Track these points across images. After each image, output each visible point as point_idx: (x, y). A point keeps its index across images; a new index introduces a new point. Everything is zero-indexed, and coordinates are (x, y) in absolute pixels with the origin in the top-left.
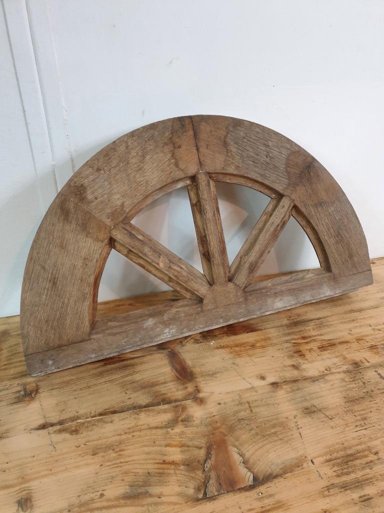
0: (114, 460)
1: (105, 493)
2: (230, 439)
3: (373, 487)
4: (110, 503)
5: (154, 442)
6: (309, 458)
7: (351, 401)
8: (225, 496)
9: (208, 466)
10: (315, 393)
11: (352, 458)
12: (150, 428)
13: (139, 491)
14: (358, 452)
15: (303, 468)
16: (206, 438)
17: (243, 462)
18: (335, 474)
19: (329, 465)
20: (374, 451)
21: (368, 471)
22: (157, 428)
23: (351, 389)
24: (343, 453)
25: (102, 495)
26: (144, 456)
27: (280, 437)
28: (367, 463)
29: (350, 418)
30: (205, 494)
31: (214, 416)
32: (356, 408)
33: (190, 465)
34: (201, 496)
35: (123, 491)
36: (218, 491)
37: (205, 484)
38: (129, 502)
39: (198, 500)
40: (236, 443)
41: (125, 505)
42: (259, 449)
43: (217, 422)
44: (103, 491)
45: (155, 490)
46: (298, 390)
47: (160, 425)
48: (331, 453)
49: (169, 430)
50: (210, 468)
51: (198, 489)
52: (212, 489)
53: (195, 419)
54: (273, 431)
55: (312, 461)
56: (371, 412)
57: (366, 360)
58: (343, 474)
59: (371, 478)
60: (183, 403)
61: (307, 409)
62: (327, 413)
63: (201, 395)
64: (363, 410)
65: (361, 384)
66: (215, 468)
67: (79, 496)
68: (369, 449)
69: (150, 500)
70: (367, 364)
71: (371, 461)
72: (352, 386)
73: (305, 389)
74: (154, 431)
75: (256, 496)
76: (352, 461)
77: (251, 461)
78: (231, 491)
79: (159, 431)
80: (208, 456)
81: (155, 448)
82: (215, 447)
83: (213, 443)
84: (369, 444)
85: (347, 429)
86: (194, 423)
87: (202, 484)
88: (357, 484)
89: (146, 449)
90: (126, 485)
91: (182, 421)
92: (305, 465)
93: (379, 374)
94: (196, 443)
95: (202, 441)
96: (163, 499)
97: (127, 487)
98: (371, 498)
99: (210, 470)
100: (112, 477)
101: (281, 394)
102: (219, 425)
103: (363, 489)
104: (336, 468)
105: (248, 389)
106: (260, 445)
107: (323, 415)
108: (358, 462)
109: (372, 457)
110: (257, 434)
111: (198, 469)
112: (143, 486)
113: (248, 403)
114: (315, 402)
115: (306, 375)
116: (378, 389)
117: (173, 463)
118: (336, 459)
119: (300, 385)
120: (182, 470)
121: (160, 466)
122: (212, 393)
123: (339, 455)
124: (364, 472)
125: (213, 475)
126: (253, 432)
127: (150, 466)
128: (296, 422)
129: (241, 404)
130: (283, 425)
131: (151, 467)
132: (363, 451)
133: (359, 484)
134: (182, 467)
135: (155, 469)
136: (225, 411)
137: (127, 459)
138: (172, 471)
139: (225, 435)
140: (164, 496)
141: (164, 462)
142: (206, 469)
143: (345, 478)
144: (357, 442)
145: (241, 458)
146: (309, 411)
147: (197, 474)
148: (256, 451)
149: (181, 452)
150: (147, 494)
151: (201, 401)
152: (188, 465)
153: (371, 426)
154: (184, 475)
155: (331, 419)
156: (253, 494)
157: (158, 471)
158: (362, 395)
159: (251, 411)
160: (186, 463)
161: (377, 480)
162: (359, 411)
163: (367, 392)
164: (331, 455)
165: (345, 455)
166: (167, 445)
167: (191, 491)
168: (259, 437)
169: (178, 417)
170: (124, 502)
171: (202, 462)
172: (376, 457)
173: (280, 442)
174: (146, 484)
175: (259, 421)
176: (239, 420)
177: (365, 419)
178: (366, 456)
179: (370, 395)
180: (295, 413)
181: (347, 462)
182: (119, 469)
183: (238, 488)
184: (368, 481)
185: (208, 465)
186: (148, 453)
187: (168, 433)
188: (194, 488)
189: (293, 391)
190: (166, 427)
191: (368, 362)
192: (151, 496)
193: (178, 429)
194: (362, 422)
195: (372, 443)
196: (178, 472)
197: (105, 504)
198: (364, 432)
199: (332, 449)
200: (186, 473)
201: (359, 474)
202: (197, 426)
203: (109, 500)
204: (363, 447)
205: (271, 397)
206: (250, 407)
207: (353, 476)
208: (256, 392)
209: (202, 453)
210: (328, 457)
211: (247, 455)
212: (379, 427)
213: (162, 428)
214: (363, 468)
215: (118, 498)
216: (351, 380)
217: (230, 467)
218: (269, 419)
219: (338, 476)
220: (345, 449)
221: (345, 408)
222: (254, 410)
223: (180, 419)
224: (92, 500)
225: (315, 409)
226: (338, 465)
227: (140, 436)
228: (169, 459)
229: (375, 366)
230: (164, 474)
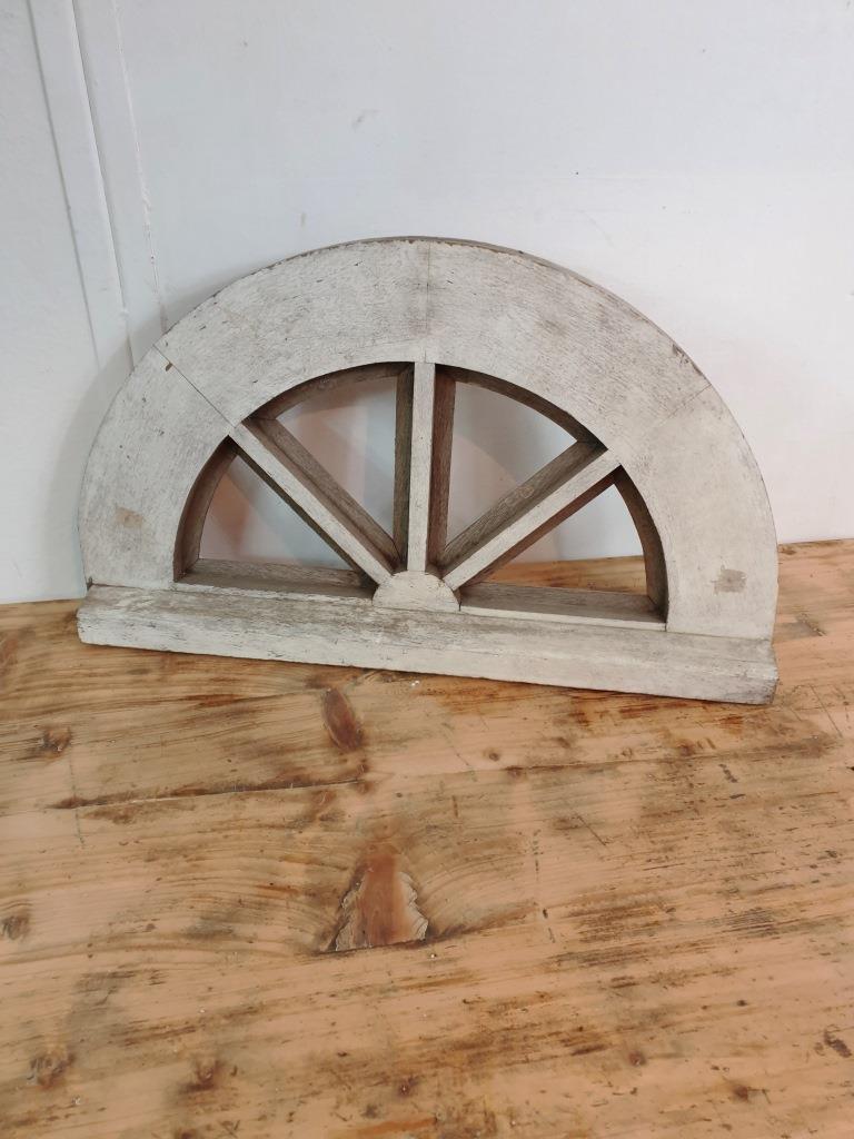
0: (183, 873)
1: (156, 923)
2: (402, 859)
3: (643, 966)
4: (162, 941)
5: (262, 851)
6: (541, 906)
7: (654, 814)
8: (369, 953)
9: (350, 902)
10: (588, 794)
11: (620, 914)
12: (260, 826)
13: (218, 927)
14: (638, 904)
15: (523, 923)
16: (359, 852)
17: (416, 901)
18: (582, 937)
19: (574, 922)
20: (669, 905)
21: (644, 938)
22: (272, 826)
23: (661, 794)
24: (607, 903)
25: (151, 927)
26: (237, 872)
27: (497, 865)
28: (648, 925)
29: (642, 845)
30: (333, 944)
31: (383, 816)
32: (660, 828)
33: (316, 895)
34: (324, 947)
35: (188, 925)
36: (357, 943)
37: (337, 930)
38: (195, 943)
39: (317, 953)
40: (412, 868)
41: (188, 947)
42: (451, 881)
43: (386, 827)
44: (155, 920)
45: (245, 929)
46: (555, 784)
47: (281, 822)
48: (585, 901)
49: (293, 832)
50: (353, 903)
51: (323, 937)
52: (348, 938)
53: (346, 817)
54: (487, 852)
55: (544, 912)
56: (686, 838)
57: (709, 742)
58: (595, 938)
59: (645, 951)
60: (332, 787)
61: (563, 821)
62: (600, 833)
63: (369, 777)
64: (673, 834)
65: (685, 786)
66: (362, 905)
67: (110, 924)
68: (660, 903)
69: (233, 944)
70: (709, 751)
71: (656, 923)
72: (664, 788)
73: (571, 786)
74: (265, 832)
75: (424, 957)
76: (620, 918)
77: (432, 900)
78: (381, 946)
79: (276, 833)
80: (354, 883)
81: (263, 861)
82: (370, 869)
83: (369, 863)
84: (662, 894)
85: (630, 863)
86: (344, 825)
87: (331, 929)
88: (616, 958)
89: (245, 861)
90: (194, 916)
91: (322, 819)
92: (529, 917)
93: (726, 772)
94: (337, 859)
95: (350, 857)
96: (257, 945)
97: (197, 920)
98: (634, 984)
99: (350, 909)
100: (175, 901)
101: (522, 788)
102: (387, 832)
103: (625, 968)
104: (585, 928)
105: (460, 774)
106: (455, 874)
107: (590, 835)
108: (630, 921)
109: (660, 916)
110: (455, 856)
111: (330, 904)
112: (225, 921)
113: (454, 798)
114: (583, 811)
115: (582, 759)
116: (716, 799)
117: (287, 889)
118: (590, 912)
119: (563, 776)
120: (301, 902)
121: (262, 891)
122: (391, 775)
123: (598, 907)
124: (636, 939)
125: (355, 915)
126: (450, 851)
127: (245, 890)
128: (536, 843)
129: (439, 799)
130: (510, 846)
131: (247, 891)
132: (648, 903)
133: (620, 958)
134: (302, 898)
135: (252, 895)
136: (406, 809)
137: (207, 874)
138: (282, 903)
139: (396, 852)
140: (260, 941)
141: (272, 886)
142: (345, 906)
143: (595, 946)
144: (640, 887)
145: (414, 894)
146: (565, 826)
147: (326, 913)
148: (446, 884)
149: (308, 871)
150: (230, 935)
151: (366, 788)
152: (314, 895)
153: (677, 862)
154: (303, 911)
155: (604, 844)
156: (420, 954)
157: (258, 899)
158: (679, 806)
159: (456, 814)
160: (312, 891)
161: (655, 956)
162: (664, 834)
163: (692, 802)
164: (584, 905)
165: (611, 907)
166: (285, 858)
167: (309, 939)
168: (458, 860)
169: (318, 811)
170: (188, 941)
171: (340, 892)
172: (668, 916)
173: (495, 873)
174: (231, 917)
175: (465, 832)
176: (429, 828)
177: (671, 849)
178: (649, 913)
179: (695, 808)
180: (537, 825)
181: (612, 919)
182: (191, 888)
183: (395, 941)
184: (638, 955)
185: (350, 899)
186: (247, 868)
187: (290, 837)
188: (315, 935)
189: (546, 785)
190: (290, 827)
191: (713, 747)
192: (236, 937)
193: (310, 833)
194: (663, 855)
195: (672, 891)
196: (292, 904)
197: (154, 941)
198: (660, 872)
199: (588, 894)
200: (307, 908)
201: (625, 942)
202: (347, 831)
203: (160, 936)
204: (650, 896)
205: (501, 792)
206: (456, 806)
207: (613, 944)
208: (475, 780)
209: (346, 876)
210: (576, 908)
211: (427, 889)
212: (693, 867)
213: (282, 827)
214: (636, 933)
215: (177, 935)
216: (667, 777)
217: (390, 906)
218: (486, 831)
219: (586, 941)
220: (615, 897)
221: (638, 826)
222: (462, 813)
223: (319, 815)
224: (133, 933)
225: (580, 823)
226: (593, 922)
227: (238, 838)
228: (281, 881)
229: (722, 756)
230: (267, 904)
